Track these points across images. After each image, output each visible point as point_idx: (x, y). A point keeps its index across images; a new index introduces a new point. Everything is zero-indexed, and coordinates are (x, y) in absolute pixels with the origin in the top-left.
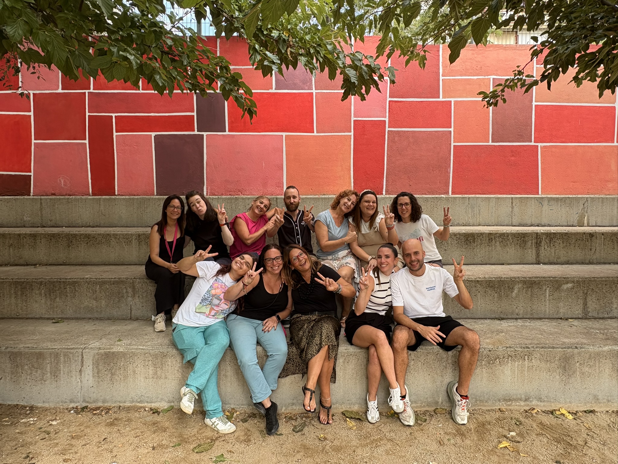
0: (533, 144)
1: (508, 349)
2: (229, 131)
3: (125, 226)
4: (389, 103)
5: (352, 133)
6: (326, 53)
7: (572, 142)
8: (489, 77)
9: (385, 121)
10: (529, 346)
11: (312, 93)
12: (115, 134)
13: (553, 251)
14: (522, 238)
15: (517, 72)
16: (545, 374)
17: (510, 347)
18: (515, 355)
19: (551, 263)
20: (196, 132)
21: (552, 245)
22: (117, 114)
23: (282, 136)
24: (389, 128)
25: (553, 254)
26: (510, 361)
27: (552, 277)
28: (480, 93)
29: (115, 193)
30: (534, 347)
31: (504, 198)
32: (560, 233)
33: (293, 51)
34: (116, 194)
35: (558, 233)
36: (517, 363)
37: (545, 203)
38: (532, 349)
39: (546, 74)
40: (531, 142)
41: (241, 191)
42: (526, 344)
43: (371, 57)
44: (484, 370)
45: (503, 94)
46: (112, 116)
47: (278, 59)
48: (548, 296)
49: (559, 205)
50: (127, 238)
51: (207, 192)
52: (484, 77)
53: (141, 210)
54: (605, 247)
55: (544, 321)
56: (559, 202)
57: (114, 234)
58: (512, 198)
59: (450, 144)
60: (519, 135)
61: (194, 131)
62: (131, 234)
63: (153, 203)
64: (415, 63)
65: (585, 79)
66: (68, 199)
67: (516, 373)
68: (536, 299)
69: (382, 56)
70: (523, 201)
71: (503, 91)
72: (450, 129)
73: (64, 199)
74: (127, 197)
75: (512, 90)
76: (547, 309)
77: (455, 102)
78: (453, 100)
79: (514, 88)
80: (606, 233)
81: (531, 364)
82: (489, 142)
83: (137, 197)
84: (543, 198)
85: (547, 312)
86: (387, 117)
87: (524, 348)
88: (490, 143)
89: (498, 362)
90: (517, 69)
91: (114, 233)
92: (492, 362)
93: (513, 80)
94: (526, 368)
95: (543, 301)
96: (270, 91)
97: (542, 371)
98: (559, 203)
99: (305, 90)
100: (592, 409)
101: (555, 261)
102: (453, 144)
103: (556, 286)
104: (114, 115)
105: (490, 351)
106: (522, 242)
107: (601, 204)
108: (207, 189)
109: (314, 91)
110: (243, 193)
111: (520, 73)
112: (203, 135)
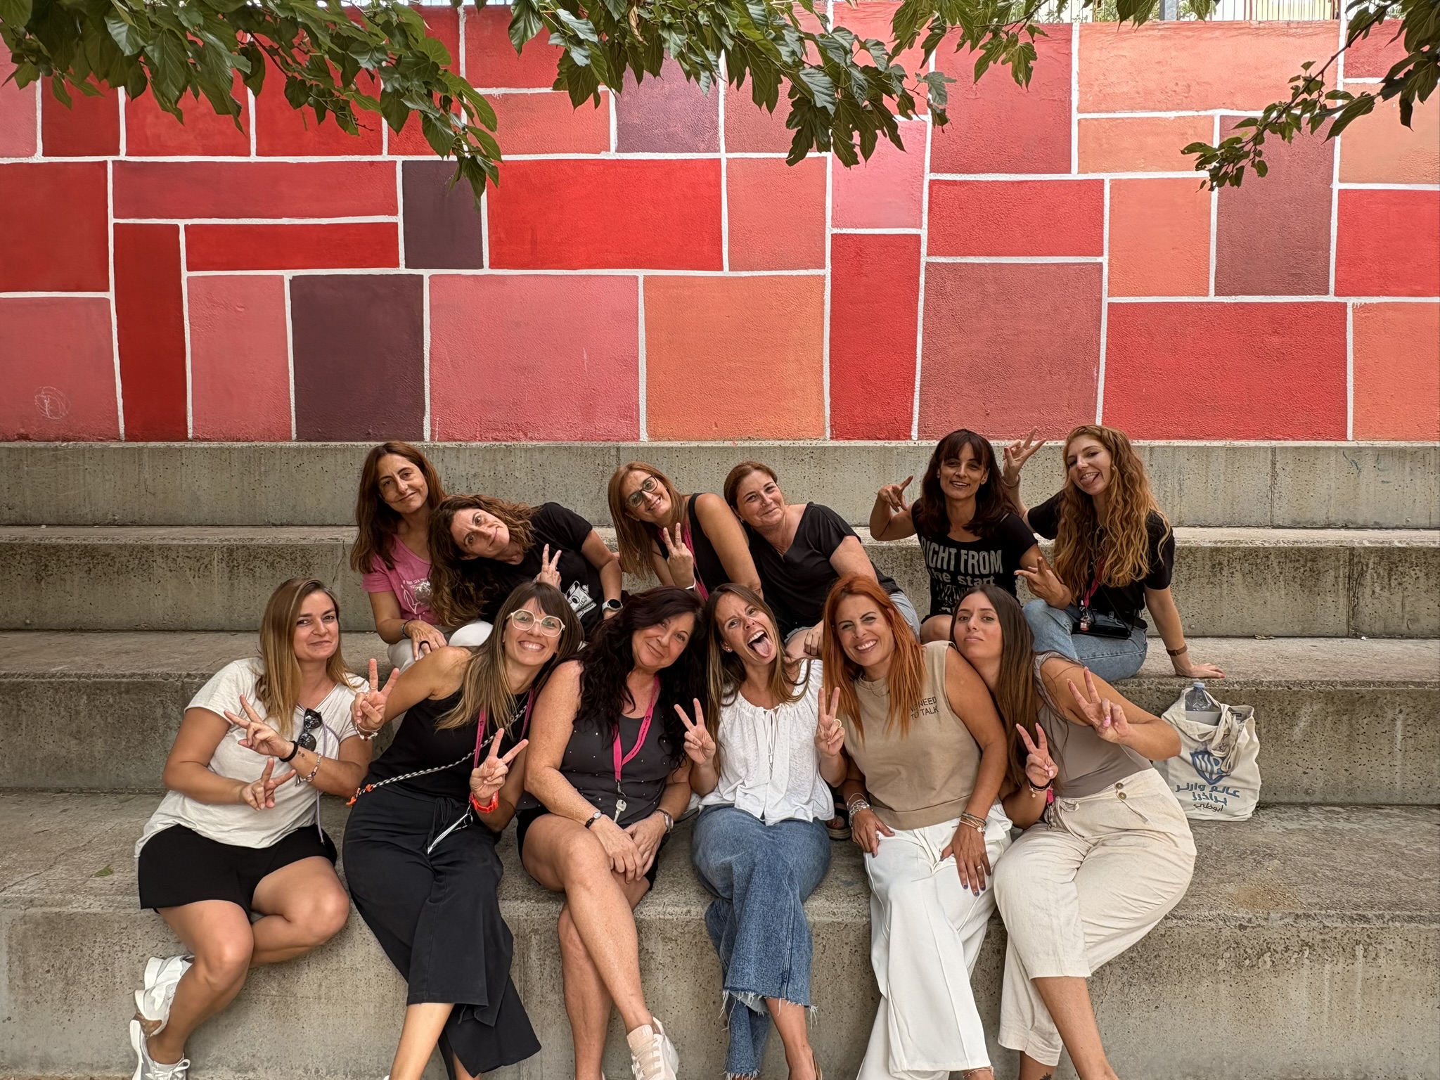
0: (1331, 298)
1: (1302, 922)
2: (492, 266)
3: (209, 522)
4: (930, 187)
5: (827, 271)
6: (745, 26)
8: (1210, 112)
9: (918, 237)
10: (1370, 914)
11: (719, 160)
12: (185, 274)
13: (1397, 599)
14: (1309, 564)
15: (1301, 83)
16: (1418, 1003)
17: (1307, 916)
18: (1324, 941)
19: (1391, 636)
20: (402, 270)
21: (1394, 583)
22: (190, 222)
23: (636, 278)
24: (928, 255)
25: (1398, 610)
26: (1306, 962)
27: (1413, 683)
28: (1191, 149)
29: (187, 433)
30: (1382, 917)
31: (1249, 448)
32: (1418, 550)
33: (646, 16)
34: (190, 436)
35: (1412, 549)
36: (1328, 967)
37: (1368, 463)
38: (1379, 924)
39: (1401, 75)
40: (1327, 293)
41: (524, 430)
42: (1357, 907)
43: (878, 43)
44: (1222, 986)
45: (1258, 147)
46: (176, 227)
47: (592, 32)
48: (1399, 737)
49: (1408, 469)
50: (198, 557)
51: (432, 431)
52: (1196, 114)
53: (252, 480)
55: (1388, 815)
56: (1408, 458)
57: (161, 547)
58: (1274, 450)
59: (1100, 300)
60: (1292, 275)
61: (397, 265)
62: (210, 547)
63: (284, 461)
64: (1001, 69)
66: (56, 449)
67: (1326, 999)
68: (1364, 746)
69: (910, 47)
70: (1304, 458)
71: (1258, 139)
72: (1099, 260)
73: (46, 449)
74: (214, 445)
75: (1284, 138)
76: (1398, 778)
77: (1116, 184)
78: (1107, 177)
79: (1291, 131)
81: (1374, 972)
82: (1207, 295)
83: (239, 445)
84: (1360, 449)
85: (1398, 786)
86: (925, 226)
87: (1352, 919)
88: (1212, 298)
89: (1269, 963)
90: (1303, 73)
91: (162, 542)
92: (1247, 962)
93: (1288, 108)
94: (1359, 983)
95: (1385, 753)
96: (603, 156)
97: (1408, 995)
98: (1408, 465)
99: (699, 152)
101: (1404, 628)
102: (1106, 300)
103: (1426, 710)
104: (181, 223)
105: (1242, 927)
106: (1308, 574)
108: (432, 424)
109: (723, 156)
110: (529, 435)
111: (1312, 85)
112: (421, 277)
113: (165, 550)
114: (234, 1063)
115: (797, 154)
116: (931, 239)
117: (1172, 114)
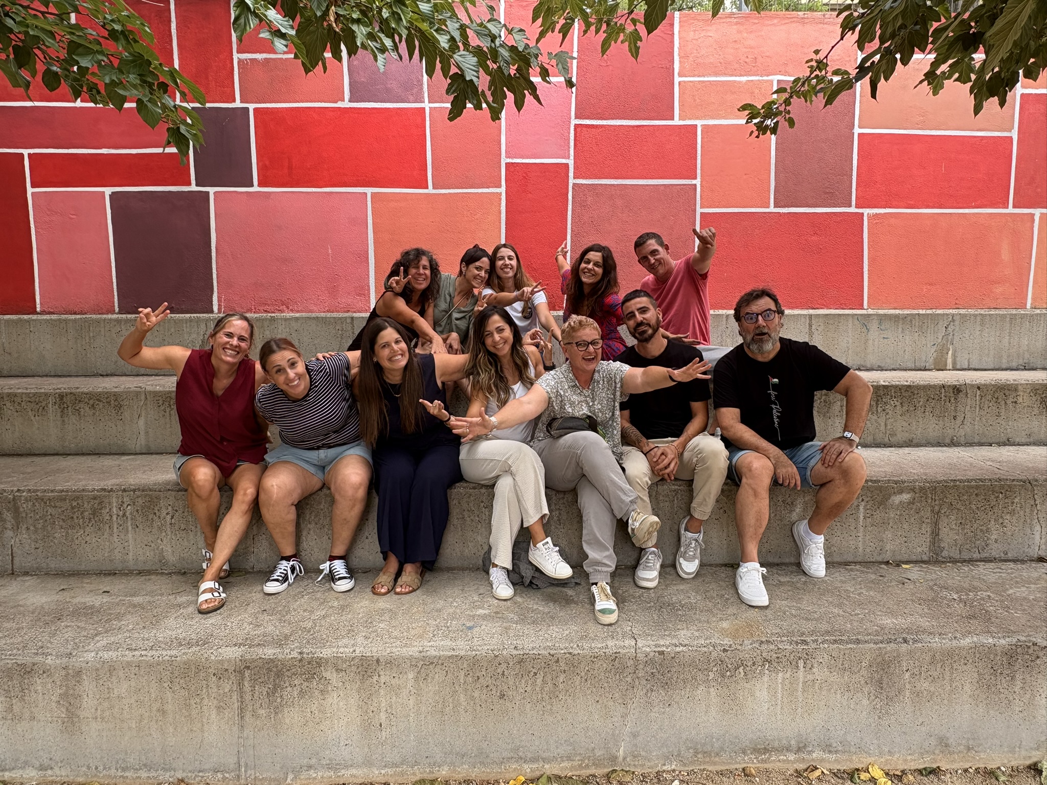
0: (853, 209)
1: (764, 646)
2: (260, 185)
3: (52, 374)
4: (575, 129)
5: (503, 190)
7: (928, 207)
8: (773, 77)
9: (567, 165)
10: (808, 639)
11: (424, 109)
12: (30, 190)
13: (882, 421)
14: (823, 398)
15: (814, 64)
16: (839, 696)
17: (767, 642)
18: (778, 658)
19: (878, 446)
20: (194, 188)
21: (880, 409)
22: (32, 151)
23: (366, 194)
24: (574, 178)
25: (882, 428)
26: (767, 672)
27: (871, 481)
28: (744, 108)
29: (35, 308)
30: (817, 641)
31: (794, 315)
32: (896, 387)
34: (38, 310)
35: (892, 386)
36: (780, 675)
37: (874, 326)
38: (814, 646)
39: (868, 64)
40: (850, 206)
41: (286, 304)
42: (803, 634)
43: (521, 30)
44: (712, 690)
45: (788, 108)
46: (22, 155)
48: (862, 518)
49: (900, 329)
50: (37, 402)
51: (219, 305)
52: (761, 78)
53: (84, 343)
54: (982, 413)
55: (852, 570)
56: (901, 322)
57: (9, 395)
58: (811, 316)
59: (695, 211)
60: (826, 193)
61: (189, 184)
62: (46, 394)
63: (107, 329)
64: (620, 47)
65: (949, 77)
67: (780, 696)
68: (838, 524)
69: (553, 32)
70: (831, 322)
71: (787, 102)
72: (694, 182)
74: (54, 317)
75: (806, 101)
76: (860, 544)
77: (704, 126)
78: (699, 123)
79: (811, 97)
80: (985, 385)
81: (810, 677)
82: (768, 207)
83: (73, 317)
84: (869, 316)
85: (860, 550)
86: (572, 157)
87: (797, 643)
88: (772, 209)
89: (743, 674)
90: (814, 57)
91: (10, 391)
92: (728, 673)
93: (808, 79)
94: (801, 685)
95: (852, 528)
96: (340, 104)
97: (832, 691)
98: (900, 326)
99: (409, 102)
100: (935, 766)
101: (886, 440)
102: (699, 210)
103: (879, 499)
104: (26, 152)
105: (725, 650)
106: (823, 404)
107: (978, 328)
108: (219, 301)
109: (427, 105)
110: (291, 308)
111: (821, 65)
112: (208, 193)
113: (12, 397)
114: (37, 764)
115: (456, 111)
116: (576, 168)
117: (744, 79)
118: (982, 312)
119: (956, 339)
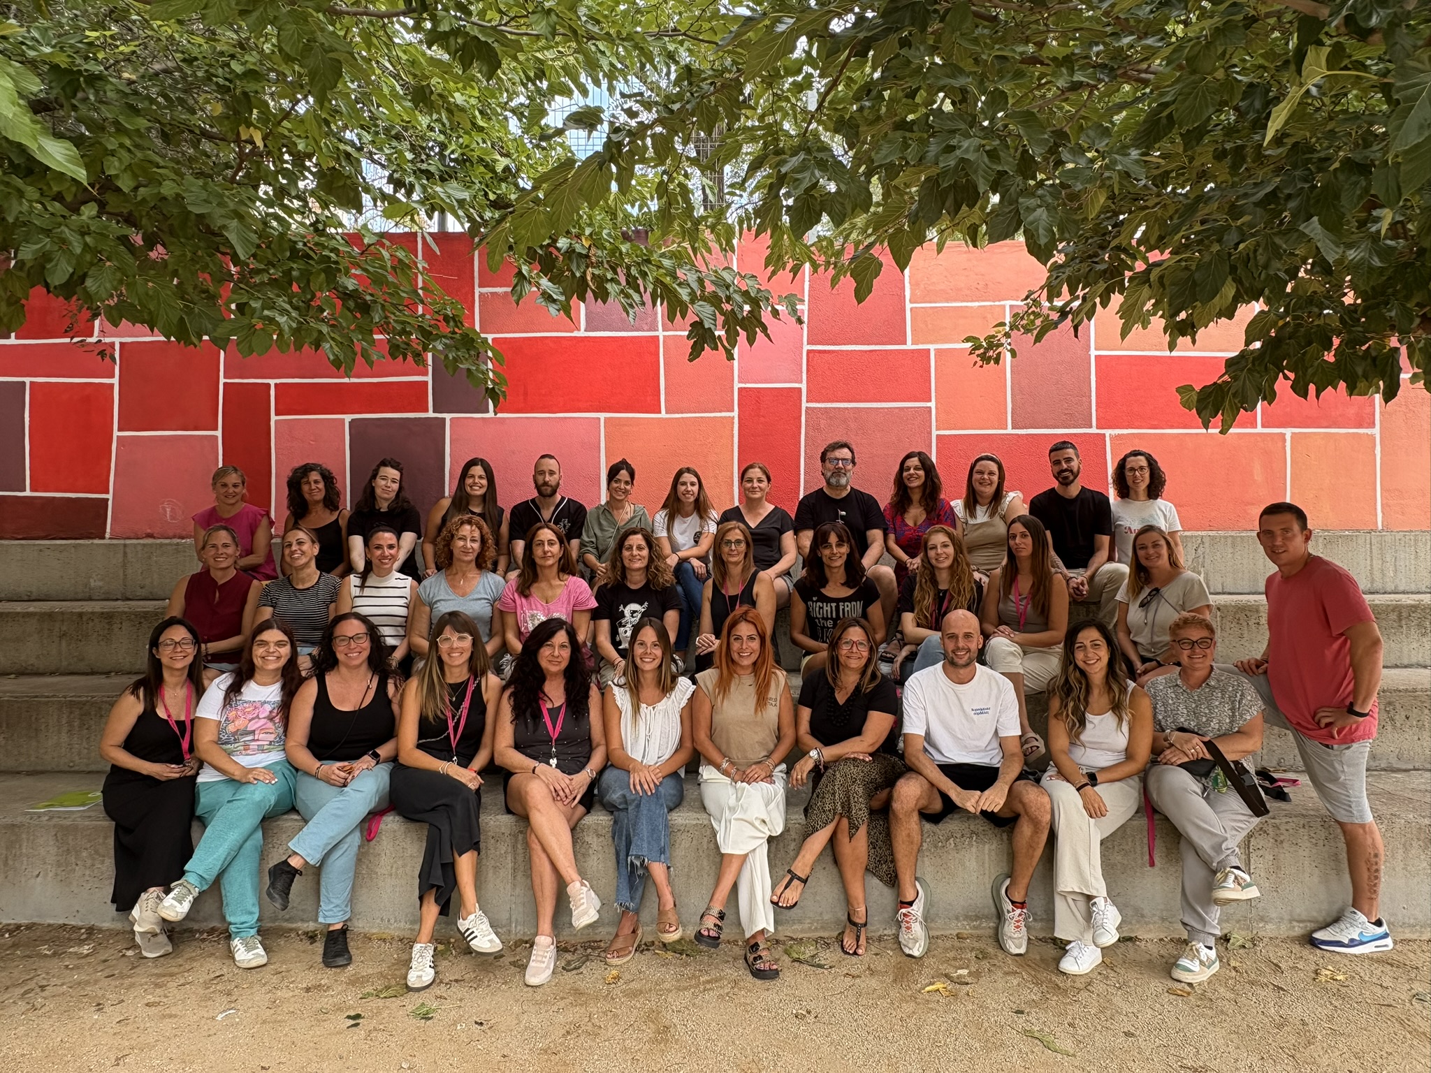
0: (1094, 430)
2: (495, 411)
4: (808, 355)
5: (735, 414)
8: (1002, 303)
9: (799, 389)
11: (657, 337)
12: (274, 418)
15: (1030, 302)
20: (431, 414)
22: (278, 381)
23: (599, 419)
24: (807, 402)
28: (967, 339)
33: (597, 272)
40: (1091, 427)
43: (754, 276)
45: (1009, 340)
46: (269, 385)
52: (997, 304)
59: (930, 433)
60: (1066, 414)
61: (427, 410)
66: (178, 544)
71: (1008, 335)
72: (928, 404)
73: (170, 544)
77: (937, 351)
78: (932, 347)
80: (1225, 606)
82: (1007, 429)
86: (804, 382)
88: (1010, 431)
89: (953, 845)
92: (940, 844)
96: (575, 334)
99: (644, 331)
102: (935, 433)
104: (272, 382)
107: (1230, 550)
109: (661, 333)
111: (1035, 303)
112: (444, 419)
116: (809, 391)
117: (976, 304)
118: (1233, 534)
119: (1208, 562)
